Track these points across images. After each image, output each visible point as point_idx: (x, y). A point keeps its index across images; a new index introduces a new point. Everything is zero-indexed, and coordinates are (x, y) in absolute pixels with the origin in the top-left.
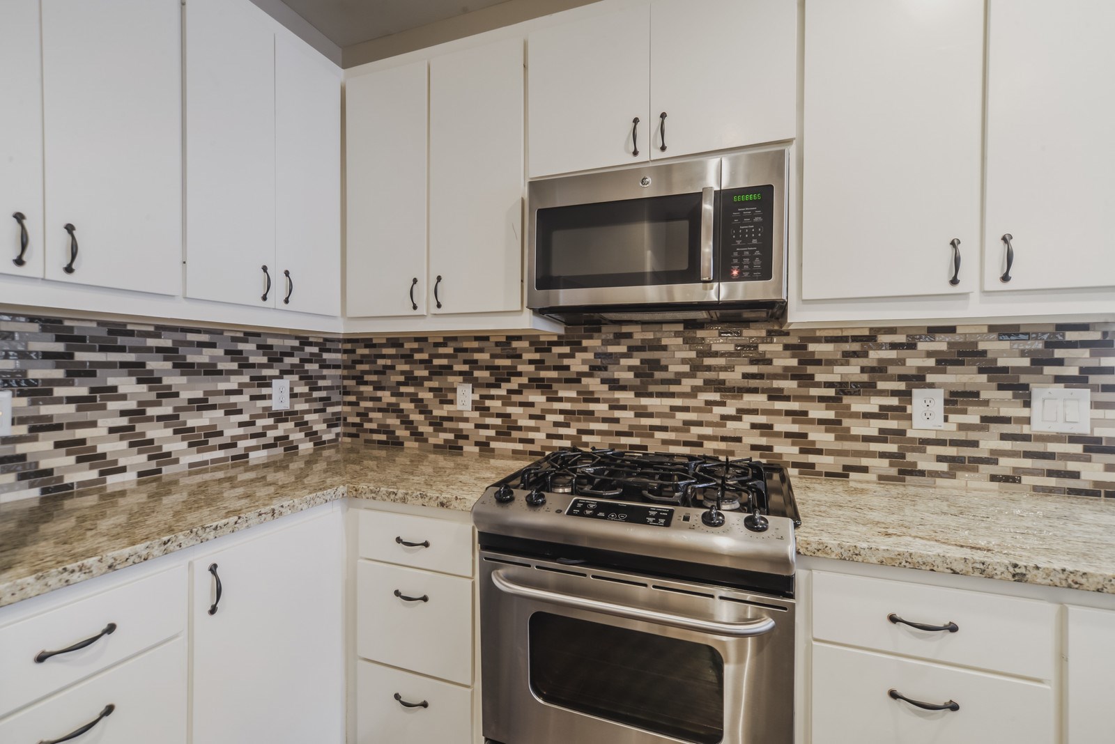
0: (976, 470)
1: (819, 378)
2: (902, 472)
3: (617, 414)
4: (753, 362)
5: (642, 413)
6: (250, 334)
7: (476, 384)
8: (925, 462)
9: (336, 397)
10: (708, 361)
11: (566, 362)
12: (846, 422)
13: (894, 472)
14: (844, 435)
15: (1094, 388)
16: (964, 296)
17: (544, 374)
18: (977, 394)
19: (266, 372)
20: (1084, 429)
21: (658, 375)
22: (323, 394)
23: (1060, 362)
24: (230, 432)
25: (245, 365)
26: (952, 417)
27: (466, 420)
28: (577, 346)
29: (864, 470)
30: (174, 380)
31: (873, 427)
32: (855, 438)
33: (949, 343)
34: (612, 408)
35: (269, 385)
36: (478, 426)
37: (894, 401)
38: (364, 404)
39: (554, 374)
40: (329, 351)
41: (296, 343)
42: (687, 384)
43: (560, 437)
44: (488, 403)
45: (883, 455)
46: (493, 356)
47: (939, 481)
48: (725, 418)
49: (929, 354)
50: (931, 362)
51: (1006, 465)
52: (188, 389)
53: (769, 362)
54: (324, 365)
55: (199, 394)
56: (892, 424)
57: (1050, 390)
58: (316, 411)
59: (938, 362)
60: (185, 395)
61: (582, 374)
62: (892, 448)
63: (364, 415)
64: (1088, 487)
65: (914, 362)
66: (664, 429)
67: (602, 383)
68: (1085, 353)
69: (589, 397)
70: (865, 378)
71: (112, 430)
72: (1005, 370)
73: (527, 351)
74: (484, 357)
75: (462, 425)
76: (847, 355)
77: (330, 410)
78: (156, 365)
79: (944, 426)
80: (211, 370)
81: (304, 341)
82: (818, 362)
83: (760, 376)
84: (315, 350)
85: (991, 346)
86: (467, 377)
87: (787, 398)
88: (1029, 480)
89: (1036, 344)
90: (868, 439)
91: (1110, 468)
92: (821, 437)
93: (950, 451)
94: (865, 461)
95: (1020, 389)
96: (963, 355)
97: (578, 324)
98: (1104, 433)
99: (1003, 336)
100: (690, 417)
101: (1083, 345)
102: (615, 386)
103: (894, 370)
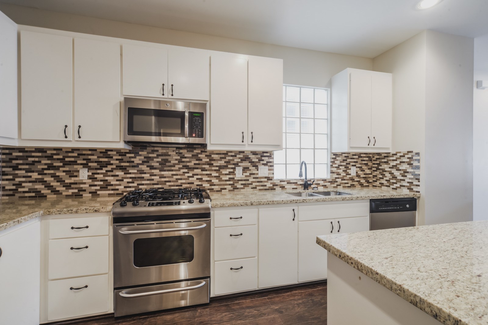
0: (248, 186)
1: (214, 164)
2: (234, 189)
3: (153, 177)
4: (197, 160)
5: (162, 177)
7: (90, 168)
8: (239, 186)
10: (184, 160)
11: (132, 160)
12: (221, 176)
13: (232, 189)
14: (221, 180)
15: (269, 166)
16: (244, 145)
17: (122, 164)
18: (248, 168)
20: (267, 175)
21: (167, 164)
23: (263, 160)
26: (244, 174)
27: (85, 183)
28: (137, 154)
29: (225, 189)
31: (227, 178)
32: (223, 181)
33: (243, 156)
34: (151, 175)
36: (90, 186)
37: (232, 170)
39: (127, 164)
42: (177, 167)
43: (130, 187)
44: (96, 176)
45: (230, 185)
47: (242, 190)
48: (189, 177)
49: (239, 158)
50: (240, 160)
51: (254, 184)
53: (201, 160)
56: (231, 176)
57: (262, 167)
61: (138, 164)
63: (18, 185)
64: (268, 188)
65: (236, 160)
66: (170, 181)
67: (147, 167)
68: (267, 158)
69: (142, 172)
70: (225, 164)
72: (254, 162)
73: (115, 155)
74: (94, 157)
75: (82, 186)
76: (221, 158)
79: (242, 176)
82: (214, 160)
83: (199, 164)
85: (251, 156)
86: (85, 166)
87: (206, 170)
88: (258, 188)
89: (259, 156)
90: (226, 181)
91: (271, 183)
92: (215, 181)
93: (244, 182)
94: (226, 187)
95: (257, 167)
96: (246, 158)
97: (137, 146)
98: (270, 176)
99: (253, 154)
100: (178, 177)
101: (267, 156)
102: (152, 167)
103: (232, 162)
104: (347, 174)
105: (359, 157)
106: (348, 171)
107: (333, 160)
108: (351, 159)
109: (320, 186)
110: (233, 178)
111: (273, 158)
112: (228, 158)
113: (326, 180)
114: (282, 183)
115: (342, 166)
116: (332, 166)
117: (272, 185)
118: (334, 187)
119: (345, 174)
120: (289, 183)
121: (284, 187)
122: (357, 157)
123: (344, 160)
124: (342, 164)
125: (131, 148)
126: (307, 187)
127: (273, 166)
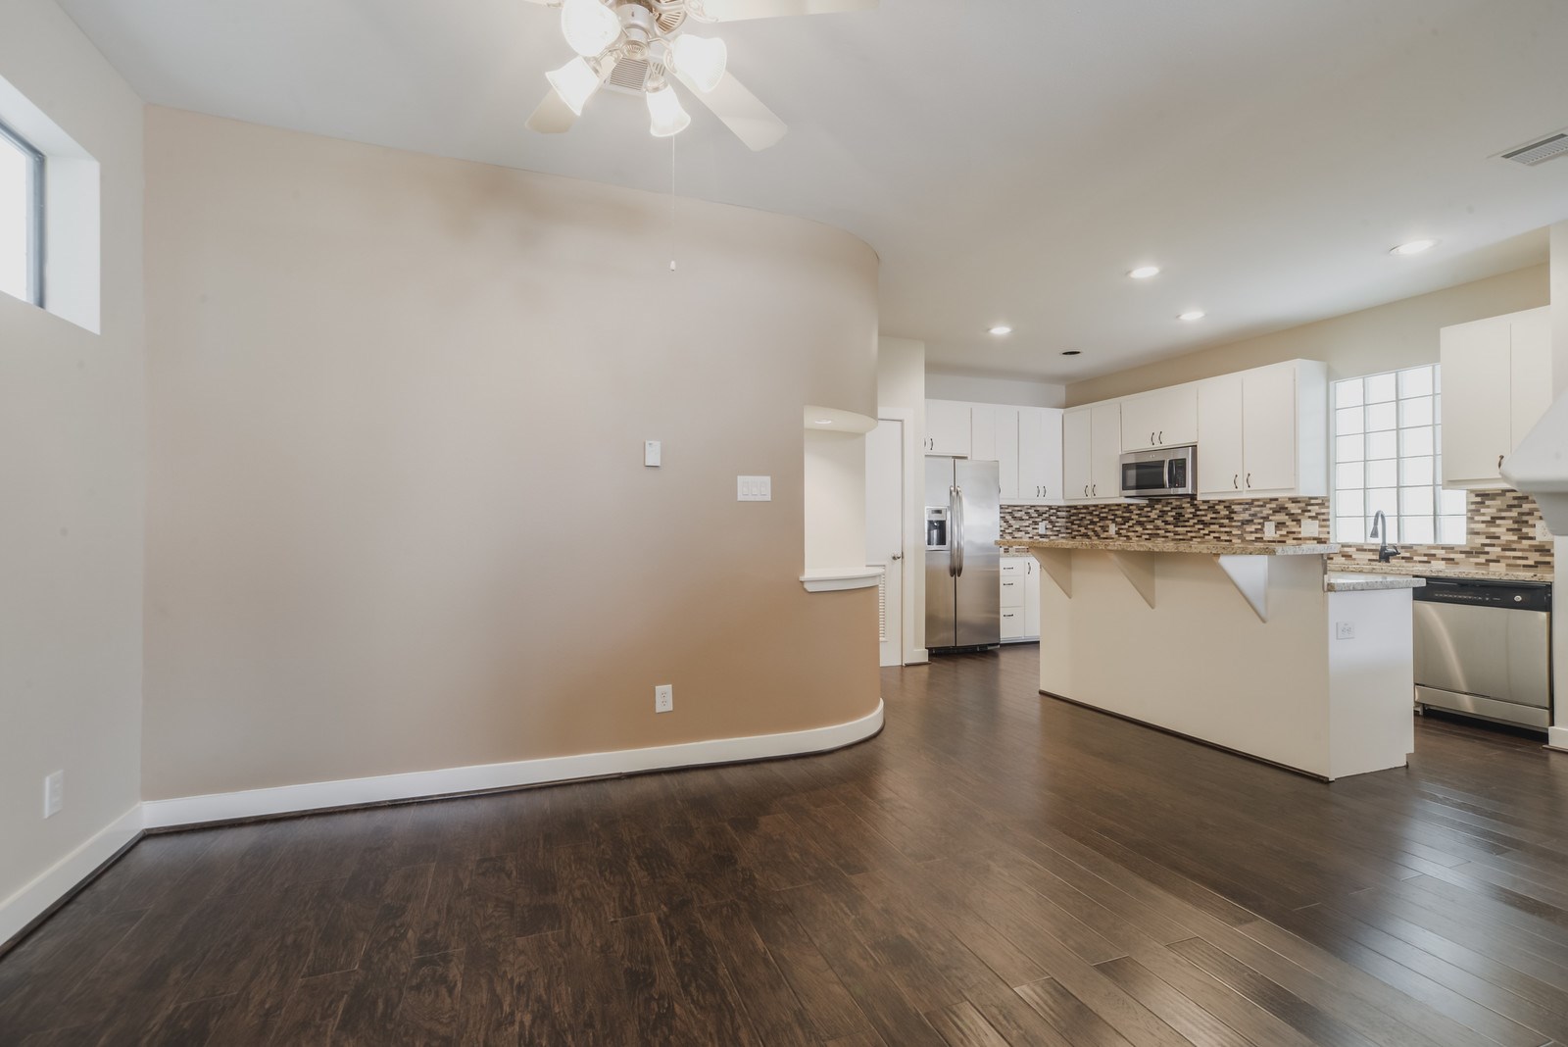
1: (1235, 519)
3: (1168, 534)
4: (1214, 513)
5: (1176, 533)
6: (1032, 507)
7: (1117, 524)
9: (1063, 530)
10: (1198, 513)
11: (1149, 514)
12: (1245, 535)
15: (1320, 520)
17: (1141, 519)
18: (1284, 523)
19: (1037, 520)
20: (1317, 536)
21: (1182, 519)
22: (1058, 529)
23: (1309, 511)
25: (1031, 517)
26: (1279, 533)
28: (1153, 508)
30: (1012, 522)
31: (1253, 537)
32: (1247, 541)
33: (1277, 505)
34: (1166, 532)
35: (1038, 524)
37: (1259, 527)
38: (1074, 533)
39: (1145, 519)
40: (1060, 511)
41: (1048, 509)
42: (1192, 522)
44: (1121, 531)
46: (1123, 512)
48: (1205, 534)
49: (1271, 509)
50: (1271, 512)
52: (1016, 524)
53: (1219, 513)
54: (1058, 517)
55: (1018, 527)
56: (1259, 535)
57: (1307, 521)
58: (1055, 536)
59: (1274, 512)
60: (1015, 527)
65: (1266, 511)
68: (1317, 507)
69: (1157, 528)
70: (1250, 518)
72: (1293, 514)
73: (1134, 511)
74: (1119, 512)
76: (1245, 510)
77: (1060, 535)
78: (1008, 517)
79: (1274, 535)
80: (1021, 519)
81: (1050, 508)
82: (1235, 513)
83: (1216, 518)
84: (1055, 511)
85: (1289, 505)
86: (1113, 521)
87: (1225, 527)
89: (1303, 505)
90: (1251, 541)
92: (1237, 542)
95: (1298, 521)
96: (1281, 509)
97: (1153, 501)
98: (1324, 536)
99: (1293, 502)
100: (1193, 534)
101: (1317, 504)
102: (1166, 523)
103: (1259, 515)
104: (1521, 538)
106: (1524, 530)
107: (1473, 507)
109: (1438, 559)
110: (1262, 538)
111: (1328, 507)
112: (1254, 509)
113: (1452, 548)
114: (1346, 549)
115: (1503, 518)
116: (1471, 519)
118: (1477, 564)
119: (1515, 538)
120: (1360, 549)
121: (1351, 556)
123: (1510, 507)
124: (1504, 514)
125: (1147, 502)
126: (1385, 555)
127: (1328, 520)
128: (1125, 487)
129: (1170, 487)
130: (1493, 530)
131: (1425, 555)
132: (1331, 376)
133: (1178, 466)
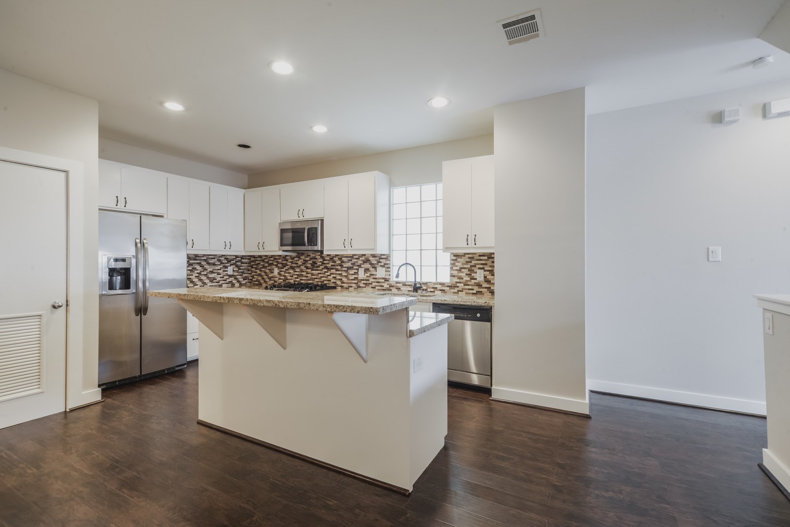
0: (369, 286)
1: (344, 266)
2: (358, 287)
3: (308, 275)
4: (333, 262)
5: (313, 275)
6: (222, 256)
7: (279, 268)
8: (362, 285)
9: (246, 272)
10: (325, 262)
11: (297, 262)
12: (349, 276)
13: (356, 287)
15: (386, 268)
17: (293, 265)
18: (369, 269)
19: (226, 265)
20: (384, 277)
21: (316, 265)
22: (242, 271)
23: (381, 262)
24: (218, 279)
25: (222, 263)
26: (365, 274)
27: (276, 277)
28: (300, 258)
29: (352, 287)
30: (207, 266)
31: (353, 277)
32: (350, 280)
33: (365, 258)
34: (307, 273)
35: (227, 268)
36: (279, 279)
37: (356, 271)
38: (253, 274)
39: (295, 265)
40: (243, 259)
41: (235, 257)
42: (321, 267)
44: (281, 273)
45: (355, 283)
46: (282, 261)
47: (364, 289)
48: (328, 275)
49: (362, 260)
50: (362, 262)
51: (374, 284)
52: (210, 269)
53: (336, 262)
54: (242, 263)
55: (212, 270)
56: (356, 276)
57: (380, 268)
58: (240, 275)
59: (363, 262)
60: (209, 270)
61: (301, 265)
62: (356, 282)
63: (253, 277)
64: (385, 289)
65: (360, 262)
66: (316, 278)
67: (305, 267)
68: (384, 260)
69: (302, 271)
70: (351, 266)
71: (196, 277)
72: (373, 264)
73: (289, 260)
74: (280, 261)
75: (275, 279)
76: (349, 261)
77: (244, 275)
78: (203, 263)
79: (364, 276)
80: (214, 264)
81: (237, 257)
82: (344, 262)
83: (334, 265)
84: (240, 259)
85: (371, 259)
86: (277, 266)
87: (339, 271)
88: (377, 288)
89: (377, 258)
90: (352, 280)
91: (388, 284)
92: (345, 280)
93: (365, 282)
94: (352, 285)
95: (375, 268)
96: (367, 261)
97: (300, 254)
98: (387, 277)
99: (373, 257)
100: (322, 275)
101: (384, 258)
102: (307, 268)
103: (356, 264)
104: (471, 279)
105: (488, 258)
106: (473, 275)
107: (452, 262)
108: (477, 260)
109: (438, 290)
110: (357, 278)
111: (390, 260)
112: (354, 260)
113: (444, 284)
114: (398, 285)
115: (464, 268)
116: (452, 268)
117: (388, 286)
118: (454, 293)
119: (469, 279)
120: (404, 285)
121: (400, 288)
122: (486, 258)
123: (467, 262)
124: (465, 266)
125: (296, 254)
126: (416, 289)
127: (389, 268)
128: (282, 245)
129: (308, 245)
130: (460, 274)
131: (433, 288)
132: (392, 184)
133: (313, 233)
